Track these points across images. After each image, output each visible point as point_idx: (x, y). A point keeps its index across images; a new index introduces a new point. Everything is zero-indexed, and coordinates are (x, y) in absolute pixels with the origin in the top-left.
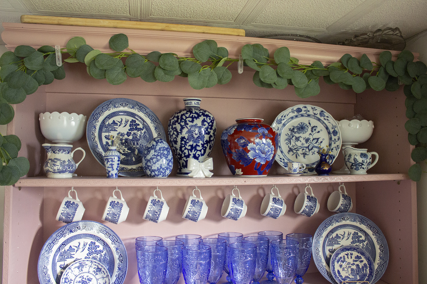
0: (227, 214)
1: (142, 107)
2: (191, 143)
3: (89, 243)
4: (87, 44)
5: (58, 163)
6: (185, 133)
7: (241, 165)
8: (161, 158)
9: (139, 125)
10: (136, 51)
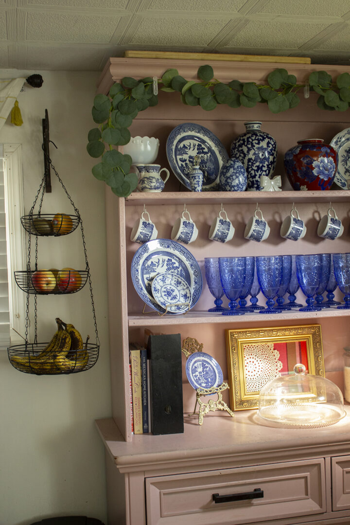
0: (288, 233)
1: (206, 131)
2: (257, 164)
3: (167, 260)
4: (179, 75)
5: (154, 180)
6: (251, 155)
7: (306, 182)
8: (240, 175)
9: (204, 149)
10: (220, 81)
